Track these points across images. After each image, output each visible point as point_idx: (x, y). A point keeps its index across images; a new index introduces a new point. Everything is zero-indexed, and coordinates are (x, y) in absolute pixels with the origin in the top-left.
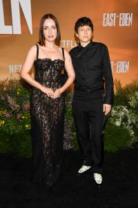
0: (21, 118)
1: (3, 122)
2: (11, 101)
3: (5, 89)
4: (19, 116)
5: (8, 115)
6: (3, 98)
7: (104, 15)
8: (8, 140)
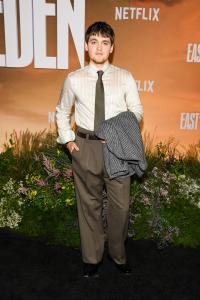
0: (60, 189)
1: (35, 193)
2: (48, 163)
3: (41, 145)
4: (57, 186)
5: (42, 183)
6: (37, 159)
7: (190, 45)
8: (40, 218)
